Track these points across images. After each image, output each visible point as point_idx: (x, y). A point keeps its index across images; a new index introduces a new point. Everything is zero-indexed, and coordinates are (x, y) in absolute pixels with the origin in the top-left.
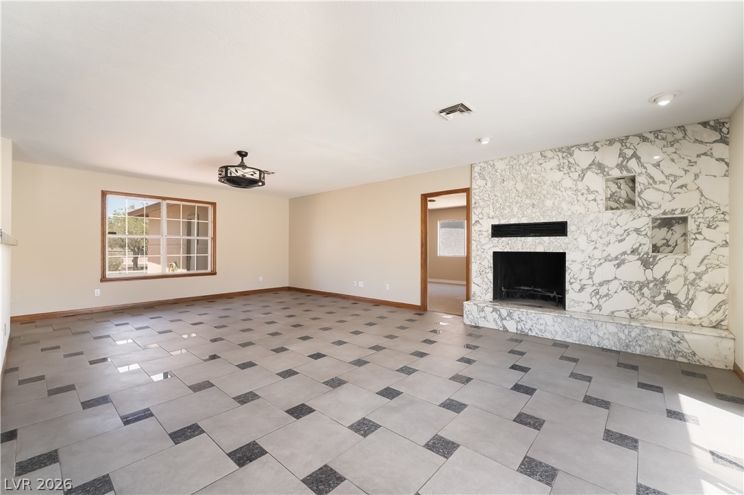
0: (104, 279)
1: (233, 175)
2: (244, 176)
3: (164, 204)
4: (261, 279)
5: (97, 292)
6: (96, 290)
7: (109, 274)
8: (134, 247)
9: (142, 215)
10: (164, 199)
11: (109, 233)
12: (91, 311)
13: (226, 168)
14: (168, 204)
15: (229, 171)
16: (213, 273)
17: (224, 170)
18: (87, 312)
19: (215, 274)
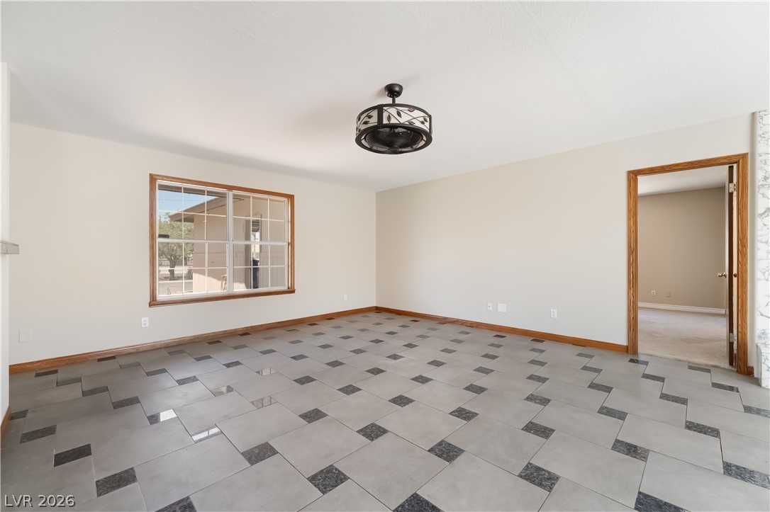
0: (153, 302)
1: (393, 121)
2: (411, 123)
3: (230, 194)
4: (346, 297)
5: (145, 321)
6: (143, 319)
7: (161, 296)
8: (171, 256)
9: (180, 220)
10: (230, 188)
11: (161, 236)
12: (137, 349)
13: (380, 109)
14: (234, 195)
15: (385, 115)
16: (291, 291)
17: (375, 114)
18: (132, 351)
19: (293, 292)
